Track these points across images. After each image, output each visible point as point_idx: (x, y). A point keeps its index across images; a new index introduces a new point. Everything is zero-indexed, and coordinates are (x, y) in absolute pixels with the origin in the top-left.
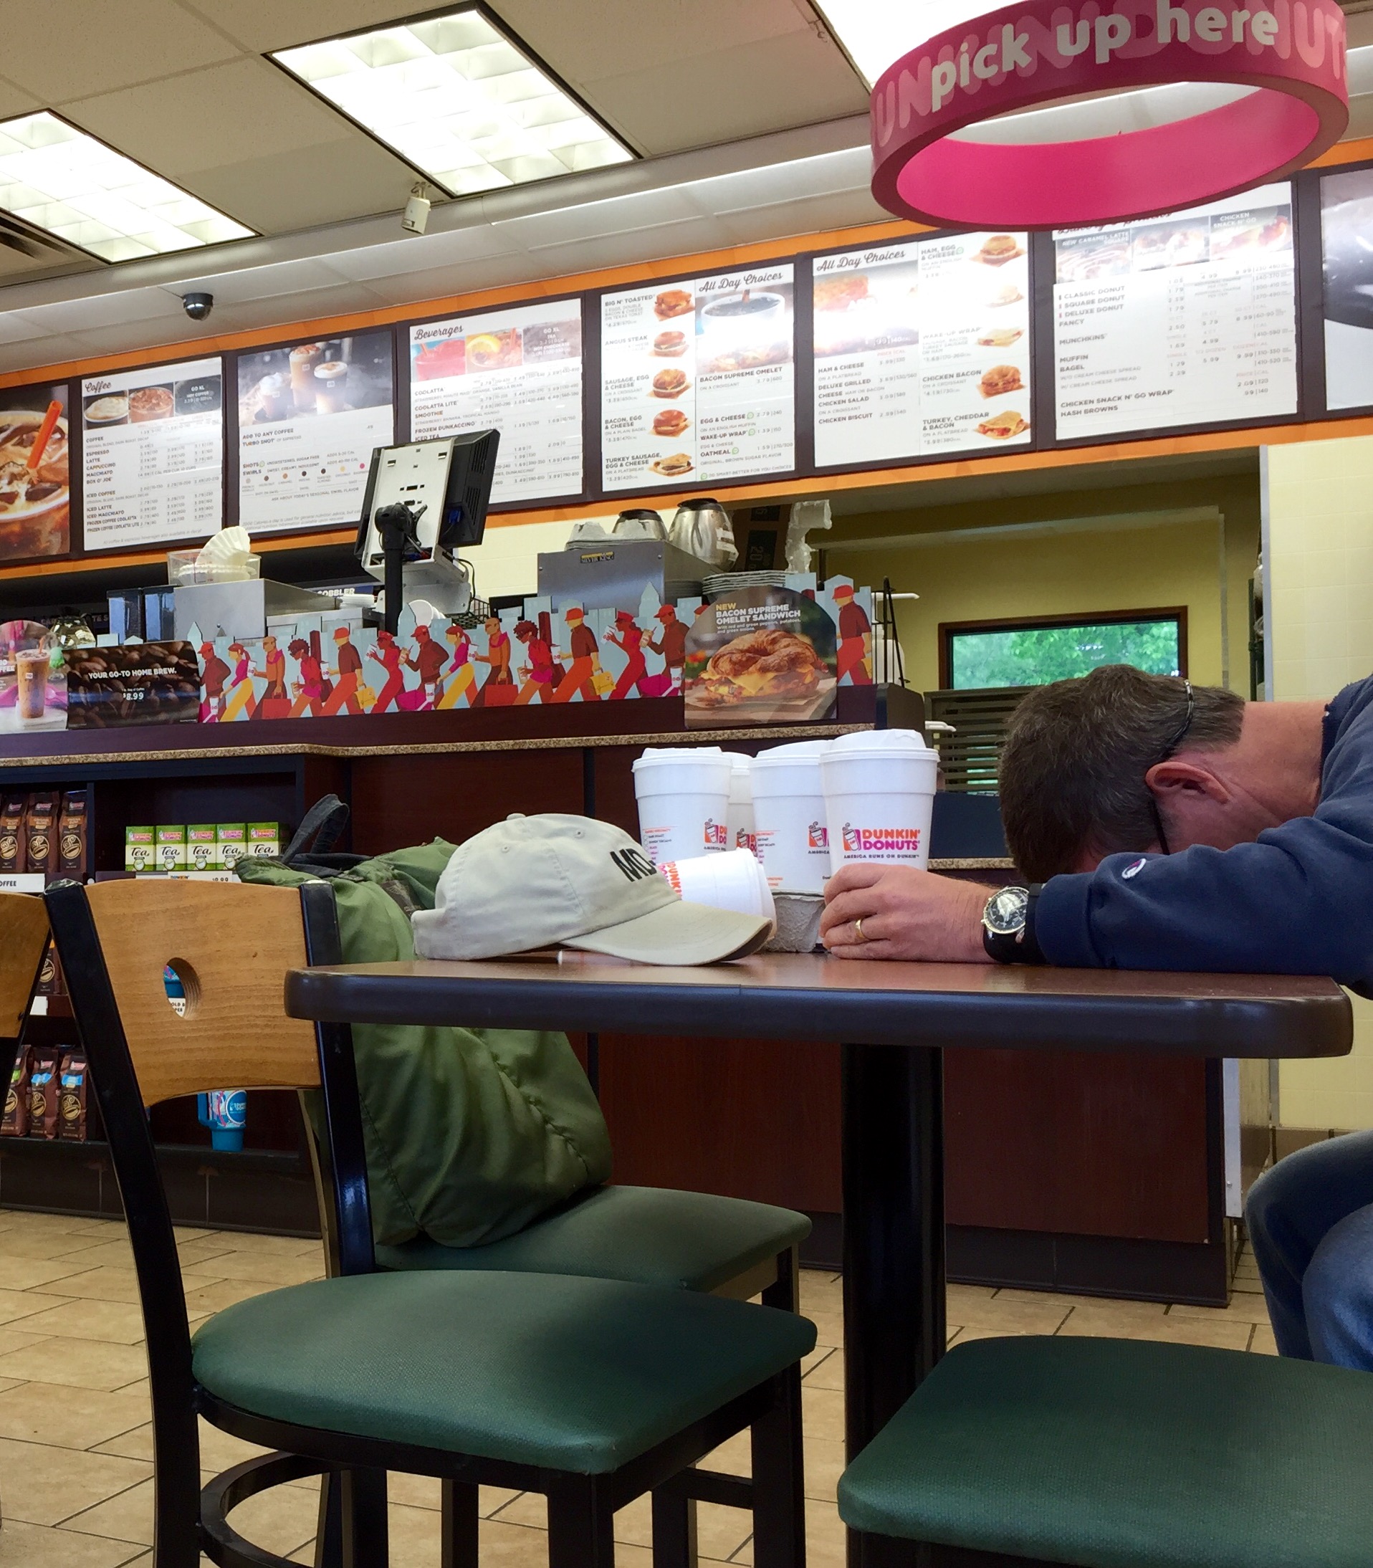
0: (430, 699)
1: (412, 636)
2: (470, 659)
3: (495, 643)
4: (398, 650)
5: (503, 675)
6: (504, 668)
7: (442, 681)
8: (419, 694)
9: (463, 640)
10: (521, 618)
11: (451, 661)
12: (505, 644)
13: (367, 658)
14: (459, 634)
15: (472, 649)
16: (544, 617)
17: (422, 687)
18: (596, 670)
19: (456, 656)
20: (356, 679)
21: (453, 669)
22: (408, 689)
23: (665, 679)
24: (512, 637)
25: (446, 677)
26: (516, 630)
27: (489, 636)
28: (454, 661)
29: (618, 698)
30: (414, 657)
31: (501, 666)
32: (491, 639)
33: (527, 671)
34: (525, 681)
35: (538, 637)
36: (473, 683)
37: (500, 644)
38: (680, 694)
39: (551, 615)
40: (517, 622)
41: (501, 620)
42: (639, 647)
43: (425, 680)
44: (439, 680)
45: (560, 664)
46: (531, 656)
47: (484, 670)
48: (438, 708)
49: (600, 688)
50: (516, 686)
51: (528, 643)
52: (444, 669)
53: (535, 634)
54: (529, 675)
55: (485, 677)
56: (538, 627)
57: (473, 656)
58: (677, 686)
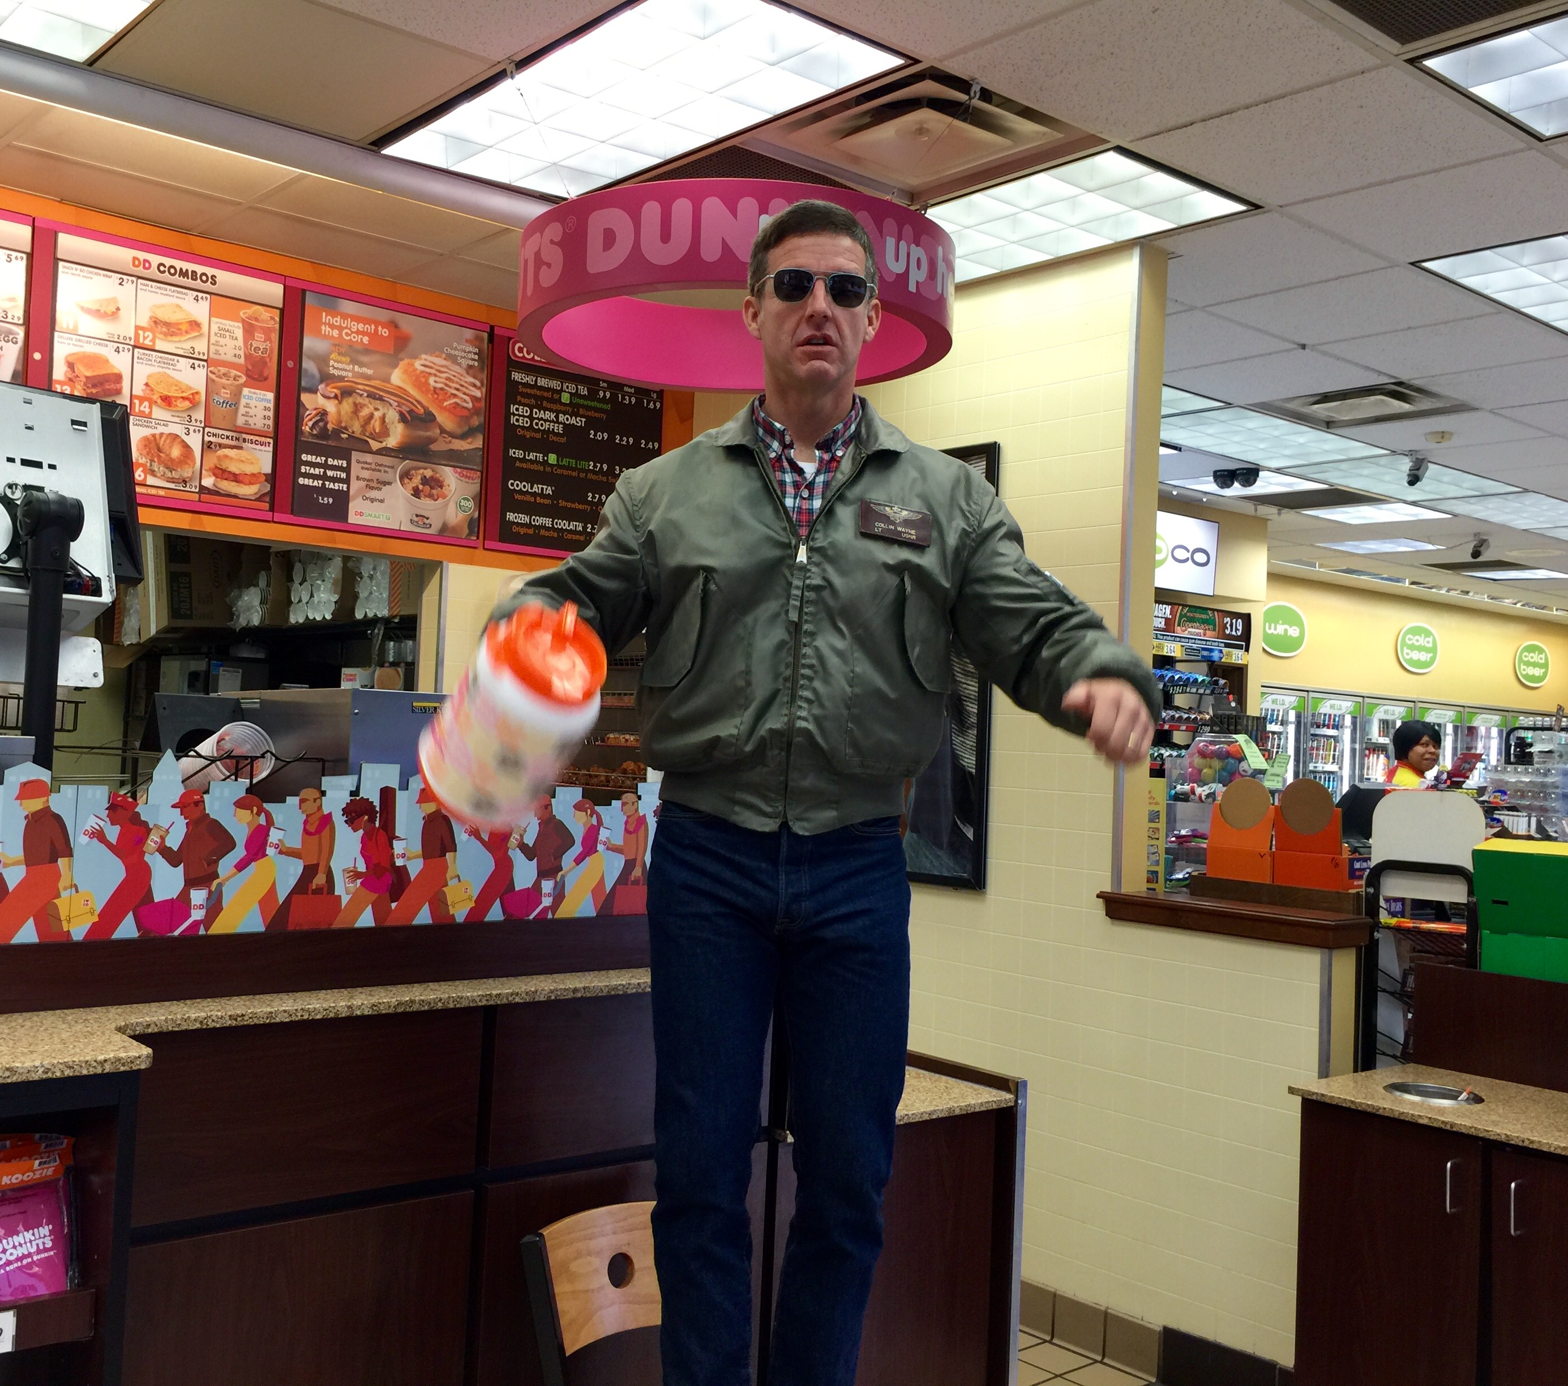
0: (197, 915)
1: (174, 806)
2: (270, 851)
3: (312, 829)
4: (145, 829)
5: (320, 880)
6: (322, 868)
7: (220, 885)
8: (180, 906)
9: (262, 820)
10: (354, 793)
11: (239, 852)
12: (326, 832)
13: (84, 840)
14: (255, 809)
15: (274, 836)
16: (387, 795)
17: (184, 895)
18: (451, 879)
19: (247, 847)
20: (58, 875)
21: (241, 866)
22: (158, 897)
23: (534, 894)
24: (339, 820)
25: (228, 879)
26: (346, 811)
27: (304, 817)
28: (245, 853)
29: (475, 921)
30: (174, 842)
31: (318, 865)
32: (306, 822)
33: (356, 875)
34: (352, 890)
35: (377, 824)
36: (272, 891)
37: (319, 830)
38: (550, 916)
39: (398, 792)
40: (348, 799)
41: (323, 793)
42: (508, 849)
43: (191, 882)
44: (215, 883)
45: (405, 866)
46: (364, 852)
47: (292, 870)
48: (210, 932)
49: (454, 905)
50: (340, 897)
51: (361, 832)
52: (226, 865)
53: (372, 820)
54: (359, 881)
55: (292, 882)
56: (378, 809)
57: (277, 846)
58: (548, 905)
